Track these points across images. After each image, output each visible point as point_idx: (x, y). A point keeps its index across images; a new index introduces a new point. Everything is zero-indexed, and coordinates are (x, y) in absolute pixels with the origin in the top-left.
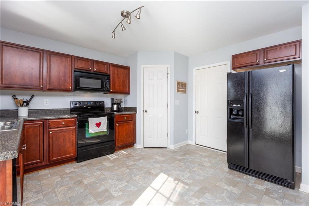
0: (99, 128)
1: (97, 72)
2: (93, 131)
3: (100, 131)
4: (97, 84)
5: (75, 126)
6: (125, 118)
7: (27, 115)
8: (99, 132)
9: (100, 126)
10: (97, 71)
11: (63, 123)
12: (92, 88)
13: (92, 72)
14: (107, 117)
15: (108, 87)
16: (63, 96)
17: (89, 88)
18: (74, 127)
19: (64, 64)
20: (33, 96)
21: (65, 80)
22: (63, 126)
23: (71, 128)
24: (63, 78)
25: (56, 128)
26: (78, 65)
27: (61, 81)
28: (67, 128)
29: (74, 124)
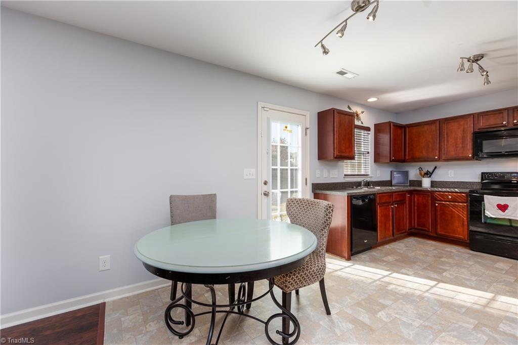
2: (492, 214)
3: (507, 217)
4: (516, 144)
5: (466, 203)
9: (506, 209)
11: (450, 197)
12: (506, 152)
13: (512, 126)
17: (501, 152)
19: (462, 128)
20: (436, 168)
21: (463, 147)
22: (451, 200)
23: (461, 204)
24: (461, 145)
25: (442, 201)
26: (482, 124)
27: (458, 149)
28: (457, 204)
29: (465, 200)
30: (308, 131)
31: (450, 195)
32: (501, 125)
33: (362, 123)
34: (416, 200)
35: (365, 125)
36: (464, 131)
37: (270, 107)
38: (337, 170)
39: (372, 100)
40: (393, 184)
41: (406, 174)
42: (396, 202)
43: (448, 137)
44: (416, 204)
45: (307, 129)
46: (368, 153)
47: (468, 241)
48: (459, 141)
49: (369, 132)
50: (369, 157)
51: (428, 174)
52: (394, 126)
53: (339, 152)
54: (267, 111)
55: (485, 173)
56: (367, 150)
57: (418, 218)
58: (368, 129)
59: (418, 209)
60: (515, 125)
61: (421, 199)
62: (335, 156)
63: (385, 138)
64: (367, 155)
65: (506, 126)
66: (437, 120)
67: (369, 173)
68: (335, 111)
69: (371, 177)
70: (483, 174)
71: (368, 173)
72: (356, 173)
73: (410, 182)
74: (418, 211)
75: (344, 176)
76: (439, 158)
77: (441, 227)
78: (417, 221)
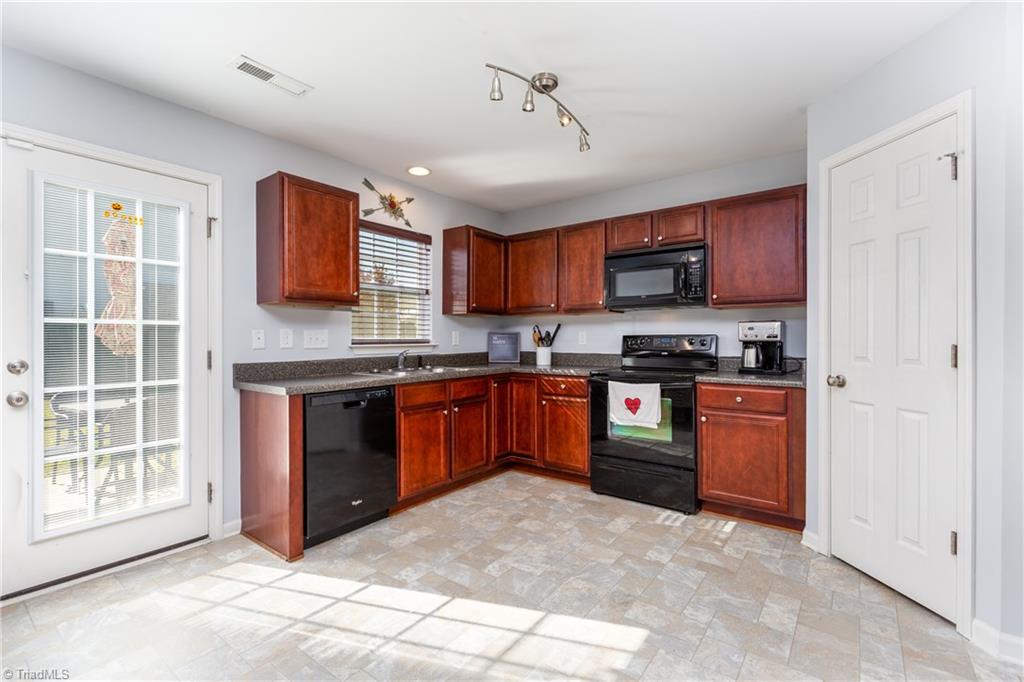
0: (634, 413)
1: (667, 245)
2: (619, 419)
3: (638, 424)
4: (660, 281)
5: (585, 397)
6: (739, 399)
7: (549, 363)
8: (635, 427)
9: (637, 408)
10: (667, 241)
11: (563, 386)
13: (656, 247)
14: (659, 385)
15: (696, 287)
16: (612, 322)
18: (585, 400)
19: (589, 247)
20: (559, 326)
21: (591, 285)
22: (564, 392)
23: (578, 400)
24: (588, 282)
25: (554, 395)
26: (618, 242)
27: (584, 289)
28: (572, 399)
29: (583, 391)
30: (216, 227)
31: (563, 382)
32: (640, 244)
33: (408, 224)
34: (514, 393)
35: (416, 228)
36: (592, 253)
37: (36, 141)
38: (326, 331)
39: (418, 171)
40: (490, 361)
41: (515, 339)
42: (456, 402)
43: (569, 264)
44: (514, 402)
45: (210, 220)
46: (427, 292)
47: (589, 475)
48: (586, 272)
49: (428, 247)
50: (430, 302)
51: (547, 340)
52: (475, 233)
53: (299, 285)
54: (31, 150)
55: (629, 337)
56: (424, 287)
57: (517, 431)
58: (426, 239)
59: (517, 413)
60: (660, 246)
61: (522, 391)
62: (287, 294)
63: (461, 260)
64: (427, 297)
65: (648, 247)
66: (554, 229)
67: (430, 338)
68: (286, 179)
69: (434, 346)
70: (626, 338)
71: (427, 338)
72: (398, 338)
73: (521, 356)
74: (517, 417)
75: (350, 345)
76: (558, 306)
77: (550, 448)
78: (517, 439)
